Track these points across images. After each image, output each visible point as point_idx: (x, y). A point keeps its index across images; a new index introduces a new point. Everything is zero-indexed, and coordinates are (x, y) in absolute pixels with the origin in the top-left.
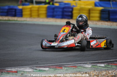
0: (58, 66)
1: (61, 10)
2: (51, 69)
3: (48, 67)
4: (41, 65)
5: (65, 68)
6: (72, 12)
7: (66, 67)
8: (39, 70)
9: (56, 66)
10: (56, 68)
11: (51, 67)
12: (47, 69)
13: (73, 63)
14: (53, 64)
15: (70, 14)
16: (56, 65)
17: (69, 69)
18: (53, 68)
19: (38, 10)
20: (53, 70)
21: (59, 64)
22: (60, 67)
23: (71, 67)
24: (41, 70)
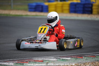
0: (79, 56)
1: (82, 6)
2: (73, 59)
3: (70, 57)
4: (64, 55)
5: (85, 58)
6: (91, 8)
7: (85, 56)
8: (62, 59)
10: (77, 58)
11: (73, 57)
13: (92, 53)
14: (74, 54)
15: (90, 9)
16: (77, 55)
18: (74, 58)
19: (62, 7)
20: (74, 59)
21: (79, 54)
22: (81, 57)
23: (90, 57)
24: (64, 59)
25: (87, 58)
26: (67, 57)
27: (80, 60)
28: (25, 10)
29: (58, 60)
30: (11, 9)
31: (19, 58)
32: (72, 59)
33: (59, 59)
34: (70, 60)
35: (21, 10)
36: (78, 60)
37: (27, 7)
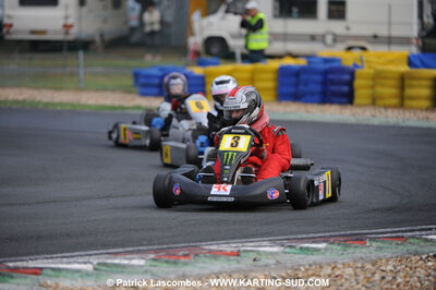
0: (354, 237)
1: (319, 78)
2: (335, 247)
3: (324, 242)
4: (299, 236)
5: (374, 244)
6: (350, 83)
7: (374, 239)
8: (301, 248)
9: (346, 238)
10: (347, 243)
11: (332, 240)
12: (322, 246)
13: (388, 230)
14: (332, 234)
15: (345, 89)
16: (344, 235)
17: (386, 245)
18: (339, 244)
20: (339, 247)
21: (349, 232)
22: (358, 240)
23: (390, 240)
24: (307, 249)
25: (380, 244)
26: (314, 242)
27: (358, 250)
28: (127, 91)
29: (288, 250)
30: (79, 89)
31: (155, 244)
32: (332, 246)
33: (290, 247)
34: (326, 249)
35: (113, 90)
36: (351, 250)
37: (129, 81)
